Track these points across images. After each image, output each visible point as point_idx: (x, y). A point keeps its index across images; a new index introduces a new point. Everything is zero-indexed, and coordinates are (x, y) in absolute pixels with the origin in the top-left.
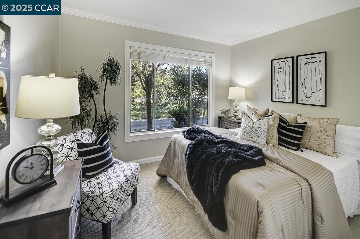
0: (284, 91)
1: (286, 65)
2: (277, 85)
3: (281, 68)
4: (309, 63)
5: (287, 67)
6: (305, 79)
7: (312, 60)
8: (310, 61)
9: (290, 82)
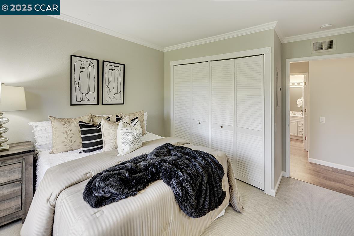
0: (88, 93)
1: (90, 66)
2: (78, 86)
3: (84, 68)
4: (113, 70)
5: (92, 68)
6: (109, 83)
7: (115, 68)
8: (113, 68)
9: (95, 84)
